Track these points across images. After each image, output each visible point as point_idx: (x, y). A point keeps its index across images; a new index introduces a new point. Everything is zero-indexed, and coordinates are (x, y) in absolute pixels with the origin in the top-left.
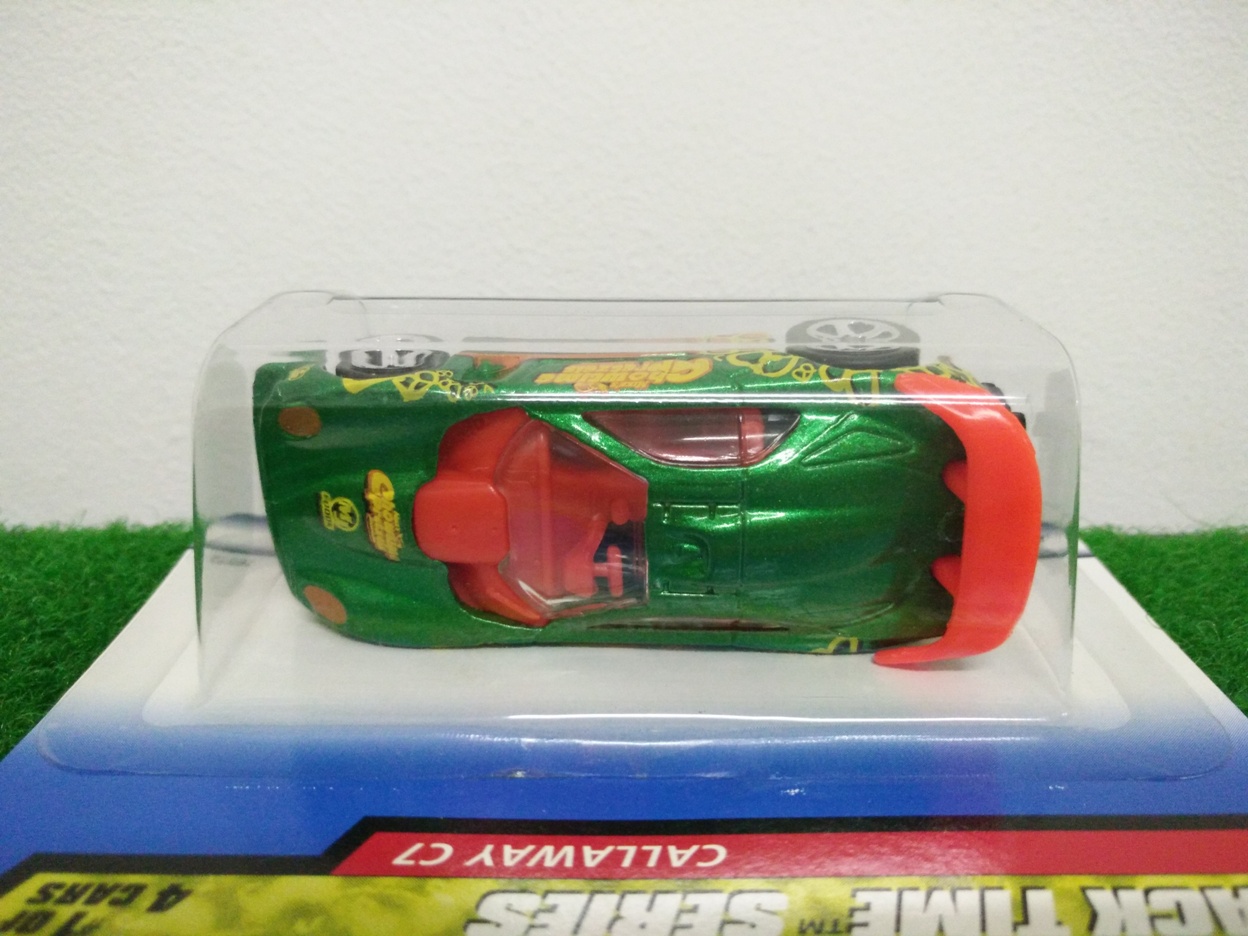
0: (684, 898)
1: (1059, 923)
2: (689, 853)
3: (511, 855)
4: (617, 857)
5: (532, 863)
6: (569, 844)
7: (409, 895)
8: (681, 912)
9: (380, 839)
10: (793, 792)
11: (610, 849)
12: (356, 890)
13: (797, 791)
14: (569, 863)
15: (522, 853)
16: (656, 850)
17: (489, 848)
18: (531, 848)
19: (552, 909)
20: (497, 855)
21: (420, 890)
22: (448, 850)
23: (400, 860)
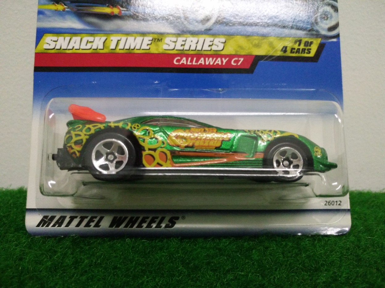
0: (183, 49)
1: (112, 40)
2: (182, 62)
3: (219, 61)
4: (197, 61)
5: (215, 59)
6: (207, 65)
7: (238, 50)
8: (184, 45)
9: (248, 66)
11: (198, 64)
12: (248, 51)
13: (156, 83)
14: (207, 59)
15: (217, 62)
16: (189, 63)
17: (224, 64)
18: (215, 64)
19: (210, 46)
20: (222, 62)
21: (236, 51)
22: (233, 63)
23: (242, 59)
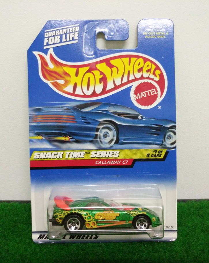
1: (66, 154)
2: (99, 163)
3: (116, 162)
4: (106, 162)
6: (111, 164)
7: (126, 156)
8: (100, 155)
9: (130, 164)
10: (88, 173)
11: (107, 164)
12: (131, 157)
14: (111, 161)
15: (116, 163)
16: (102, 164)
17: (119, 163)
19: (112, 155)
20: (118, 162)
22: (123, 163)
23: (128, 161)
